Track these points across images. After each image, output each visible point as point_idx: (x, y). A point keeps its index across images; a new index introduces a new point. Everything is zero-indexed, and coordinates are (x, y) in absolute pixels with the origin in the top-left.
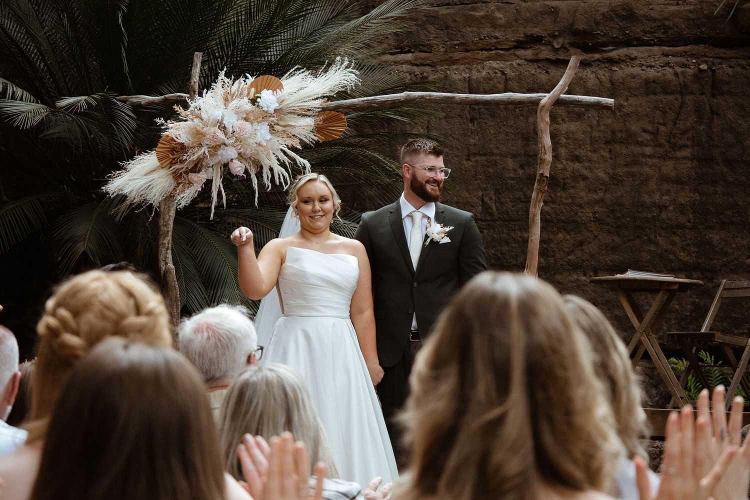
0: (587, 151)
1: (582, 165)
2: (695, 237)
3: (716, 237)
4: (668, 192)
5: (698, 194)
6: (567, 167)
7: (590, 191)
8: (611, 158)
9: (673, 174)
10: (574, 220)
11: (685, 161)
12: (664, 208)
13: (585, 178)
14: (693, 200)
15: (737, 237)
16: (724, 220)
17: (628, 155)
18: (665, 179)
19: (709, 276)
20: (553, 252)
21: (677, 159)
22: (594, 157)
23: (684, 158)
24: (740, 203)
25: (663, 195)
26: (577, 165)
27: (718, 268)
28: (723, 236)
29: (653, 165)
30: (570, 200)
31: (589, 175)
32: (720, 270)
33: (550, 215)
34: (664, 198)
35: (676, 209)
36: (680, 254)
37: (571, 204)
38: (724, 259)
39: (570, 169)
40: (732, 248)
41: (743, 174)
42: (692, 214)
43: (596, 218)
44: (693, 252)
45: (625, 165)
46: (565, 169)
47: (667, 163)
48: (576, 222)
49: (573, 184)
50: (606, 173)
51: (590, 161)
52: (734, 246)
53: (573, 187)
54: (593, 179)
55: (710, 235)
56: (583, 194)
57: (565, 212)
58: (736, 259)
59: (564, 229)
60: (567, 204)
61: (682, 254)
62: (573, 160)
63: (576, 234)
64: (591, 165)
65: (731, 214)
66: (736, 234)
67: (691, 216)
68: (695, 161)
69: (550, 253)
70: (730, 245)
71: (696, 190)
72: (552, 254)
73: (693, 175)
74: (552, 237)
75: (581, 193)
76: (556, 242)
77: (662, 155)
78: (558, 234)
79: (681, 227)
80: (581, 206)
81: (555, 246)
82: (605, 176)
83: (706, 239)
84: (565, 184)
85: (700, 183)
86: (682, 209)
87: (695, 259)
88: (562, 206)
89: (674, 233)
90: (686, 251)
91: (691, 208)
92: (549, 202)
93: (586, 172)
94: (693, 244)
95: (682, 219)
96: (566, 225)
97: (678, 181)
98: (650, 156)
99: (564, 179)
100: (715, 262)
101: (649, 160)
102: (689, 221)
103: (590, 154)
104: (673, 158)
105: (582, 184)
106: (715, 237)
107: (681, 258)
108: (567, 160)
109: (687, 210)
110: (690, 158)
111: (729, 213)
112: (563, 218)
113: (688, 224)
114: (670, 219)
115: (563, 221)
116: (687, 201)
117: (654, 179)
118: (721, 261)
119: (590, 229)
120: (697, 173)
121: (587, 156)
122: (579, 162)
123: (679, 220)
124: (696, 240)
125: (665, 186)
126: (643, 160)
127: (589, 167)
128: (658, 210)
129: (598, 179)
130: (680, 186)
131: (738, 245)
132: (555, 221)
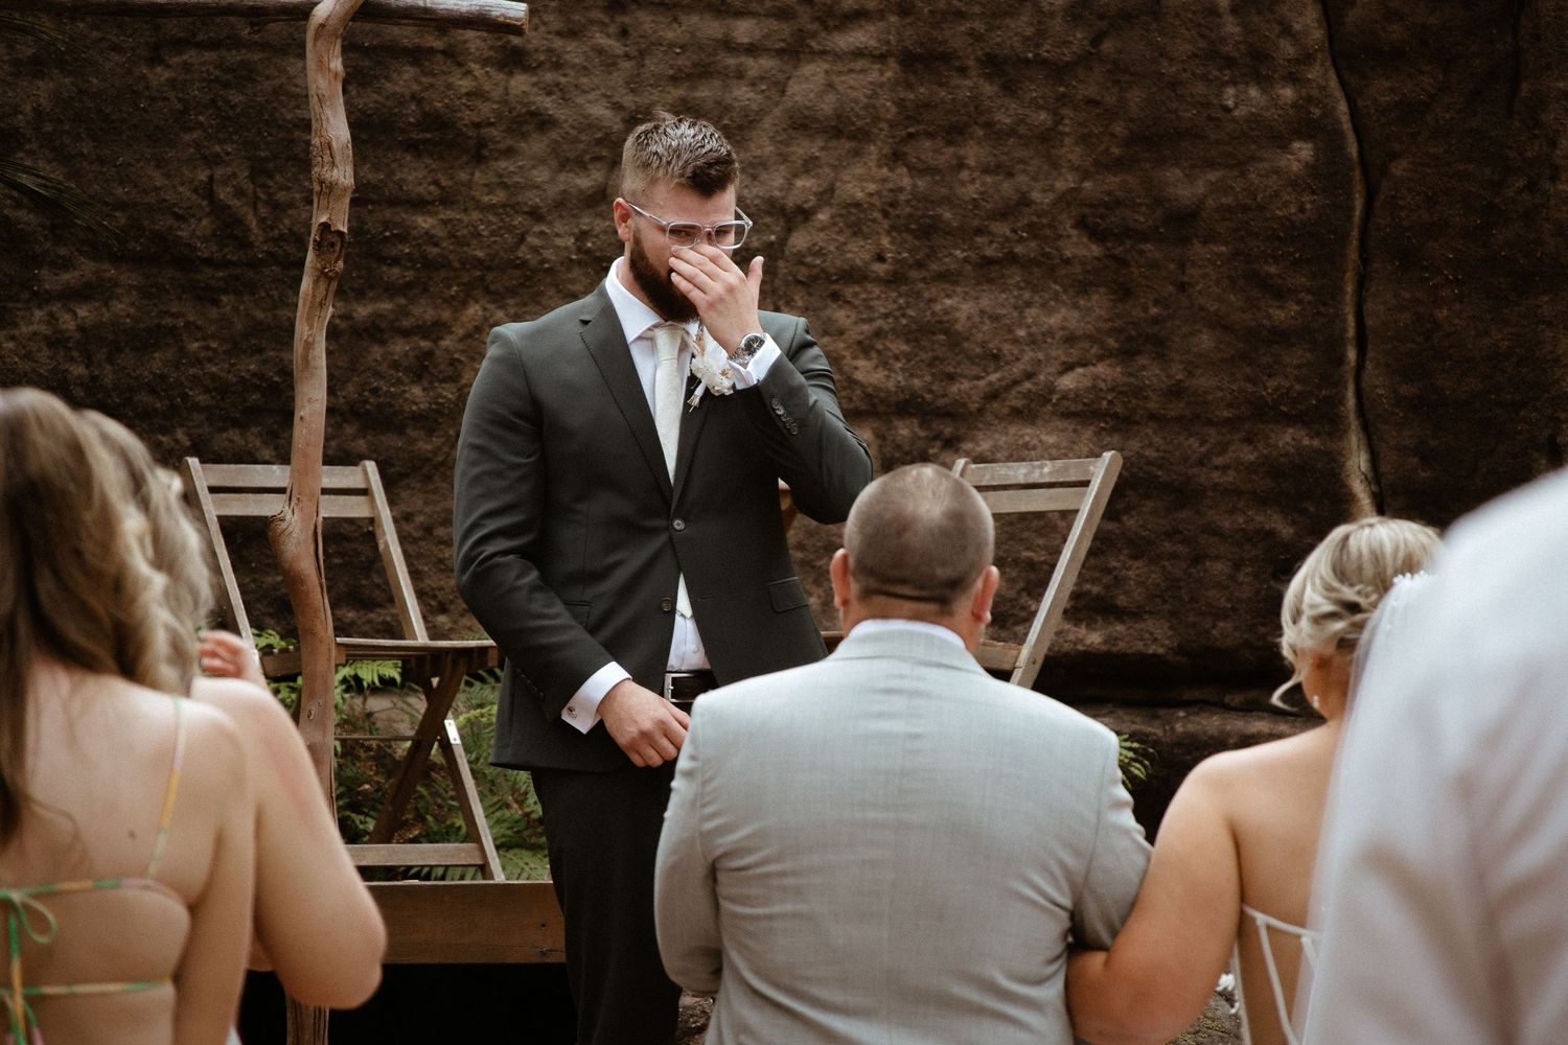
0: (549, 33)
1: (534, 79)
2: (900, 308)
3: (965, 307)
4: (809, 165)
5: (905, 170)
6: (487, 87)
7: (564, 164)
8: (627, 56)
9: (827, 106)
10: (518, 258)
11: (859, 64)
12: (800, 218)
13: (544, 123)
14: (891, 190)
15: (1028, 304)
16: (989, 252)
17: (680, 47)
18: (802, 123)
19: (948, 431)
20: (452, 365)
21: (838, 56)
22: (573, 52)
23: (859, 53)
24: (1036, 196)
25: (796, 176)
26: (520, 83)
27: (974, 407)
28: (985, 302)
29: (762, 78)
30: (500, 196)
31: (560, 113)
32: (980, 410)
33: (436, 245)
34: (799, 183)
35: (837, 219)
36: (855, 363)
37: (504, 206)
38: (994, 377)
39: (496, 94)
40: (1016, 341)
41: (1041, 102)
42: (889, 233)
43: (588, 252)
44: (897, 358)
45: (675, 80)
46: (477, 94)
47: (808, 69)
48: (524, 264)
49: (509, 142)
50: (617, 107)
51: (558, 66)
52: (1022, 333)
53: (510, 152)
54: (572, 127)
55: (948, 302)
56: (541, 175)
57: (485, 233)
58: (1029, 376)
59: (487, 291)
60: (491, 208)
61: (861, 363)
62: (505, 66)
63: (525, 305)
64: (563, 80)
65: (1008, 233)
66: (1027, 295)
67: (885, 241)
68: (892, 62)
69: (442, 367)
70: (1010, 331)
71: (896, 158)
72: (450, 371)
73: (888, 110)
74: (446, 315)
75: (535, 172)
76: (461, 332)
77: (788, 44)
78: (464, 304)
79: (855, 276)
80: (536, 215)
81: (460, 346)
82: (608, 113)
83: (934, 314)
84: (482, 143)
85: (911, 136)
86: (854, 219)
87: (900, 378)
88: (476, 215)
89: (836, 296)
90: (874, 354)
91: (886, 214)
92: (432, 203)
93: (548, 104)
94: (893, 330)
95: (858, 252)
96: (489, 277)
97: (844, 130)
98: (752, 50)
99: (478, 126)
100: (965, 385)
101: (750, 62)
102: (880, 258)
103: (558, 43)
104: (823, 53)
105: (537, 145)
106: (961, 307)
107: (859, 376)
108: (486, 62)
109: (874, 221)
110: (877, 52)
111: (1002, 229)
112: (480, 254)
113: (880, 269)
114: (820, 253)
115: (480, 262)
116: (870, 195)
117: (767, 122)
118: (982, 383)
119: (570, 286)
120: (900, 104)
121: (550, 51)
122: (527, 69)
123: (849, 255)
124: (903, 315)
125: (804, 148)
126: (731, 61)
127: (558, 85)
128: (782, 222)
129: (590, 125)
130: (848, 145)
131: (1034, 329)
132: (457, 265)
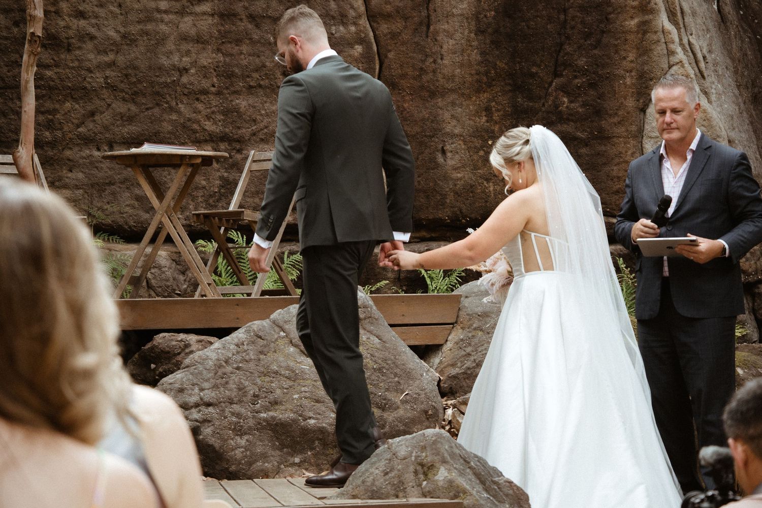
0: (93, 5)
1: (88, 22)
2: (221, 103)
3: (243, 103)
4: (188, 53)
5: (221, 55)
6: (71, 24)
7: (99, 52)
8: (121, 14)
9: (193, 32)
10: (83, 86)
11: (205, 17)
12: (185, 72)
13: (92, 38)
14: (217, 62)
15: (266, 102)
16: (251, 84)
17: (140, 11)
18: (184, 38)
19: (238, 147)
20: (60, 124)
21: (196, 14)
22: (102, 12)
23: (204, 14)
24: (268, 64)
25: (183, 57)
26: (82, 23)
27: (247, 138)
28: (251, 102)
29: (170, 22)
30: (76, 64)
31: (97, 34)
32: (249, 139)
33: (53, 81)
34: (184, 59)
35: (198, 72)
36: (205, 123)
37: (78, 67)
38: (254, 128)
39: (75, 27)
40: (261, 115)
41: (269, 31)
42: (216, 77)
43: (108, 84)
44: (220, 121)
45: (138, 22)
46: (68, 27)
47: (186, 19)
48: (85, 88)
49: (79, 44)
50: (118, 32)
51: (97, 17)
52: (263, 112)
53: (80, 48)
54: (102, 39)
55: (237, 101)
56: (91, 56)
57: (71, 77)
58: (266, 127)
59: (72, 98)
60: (73, 68)
61: (207, 123)
62: (77, 17)
63: (86, 103)
64: (98, 22)
65: (258, 77)
66: (265, 99)
67: (215, 80)
68: (216, 16)
69: (56, 125)
70: (259, 112)
71: (219, 50)
72: (59, 126)
73: (215, 33)
74: (57, 106)
75: (89, 55)
76: (63, 112)
77: (179, 10)
78: (64, 102)
79: (205, 92)
80: (89, 70)
81: (62, 117)
82: (115, 34)
83: (232, 105)
84: (69, 45)
85: (223, 42)
86: (204, 71)
87: (221, 128)
88: (68, 70)
89: (198, 99)
90: (212, 120)
91: (215, 70)
92: (51, 66)
93: (93, 31)
94: (218, 111)
95: (206, 84)
96: (73, 92)
97: (199, 40)
98: (166, 12)
99: (68, 38)
100: (244, 130)
101: (165, 16)
102: (214, 86)
103: (96, 9)
104: (191, 13)
105: (89, 45)
106: (242, 103)
107: (206, 127)
108: (70, 16)
109: (211, 72)
110: (210, 13)
111: (256, 75)
112: (70, 85)
113: (213, 89)
114: (192, 84)
115: (70, 87)
116: (209, 63)
117: (172, 37)
118: (250, 130)
119: (102, 96)
120: (219, 31)
121: (93, 12)
122: (85, 18)
123: (202, 85)
124: (222, 106)
125: (185, 47)
126: (159, 16)
127: (97, 24)
128: (178, 73)
129: (109, 38)
130: (201, 46)
131: (268, 111)
132: (61, 88)
